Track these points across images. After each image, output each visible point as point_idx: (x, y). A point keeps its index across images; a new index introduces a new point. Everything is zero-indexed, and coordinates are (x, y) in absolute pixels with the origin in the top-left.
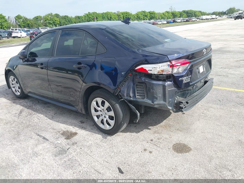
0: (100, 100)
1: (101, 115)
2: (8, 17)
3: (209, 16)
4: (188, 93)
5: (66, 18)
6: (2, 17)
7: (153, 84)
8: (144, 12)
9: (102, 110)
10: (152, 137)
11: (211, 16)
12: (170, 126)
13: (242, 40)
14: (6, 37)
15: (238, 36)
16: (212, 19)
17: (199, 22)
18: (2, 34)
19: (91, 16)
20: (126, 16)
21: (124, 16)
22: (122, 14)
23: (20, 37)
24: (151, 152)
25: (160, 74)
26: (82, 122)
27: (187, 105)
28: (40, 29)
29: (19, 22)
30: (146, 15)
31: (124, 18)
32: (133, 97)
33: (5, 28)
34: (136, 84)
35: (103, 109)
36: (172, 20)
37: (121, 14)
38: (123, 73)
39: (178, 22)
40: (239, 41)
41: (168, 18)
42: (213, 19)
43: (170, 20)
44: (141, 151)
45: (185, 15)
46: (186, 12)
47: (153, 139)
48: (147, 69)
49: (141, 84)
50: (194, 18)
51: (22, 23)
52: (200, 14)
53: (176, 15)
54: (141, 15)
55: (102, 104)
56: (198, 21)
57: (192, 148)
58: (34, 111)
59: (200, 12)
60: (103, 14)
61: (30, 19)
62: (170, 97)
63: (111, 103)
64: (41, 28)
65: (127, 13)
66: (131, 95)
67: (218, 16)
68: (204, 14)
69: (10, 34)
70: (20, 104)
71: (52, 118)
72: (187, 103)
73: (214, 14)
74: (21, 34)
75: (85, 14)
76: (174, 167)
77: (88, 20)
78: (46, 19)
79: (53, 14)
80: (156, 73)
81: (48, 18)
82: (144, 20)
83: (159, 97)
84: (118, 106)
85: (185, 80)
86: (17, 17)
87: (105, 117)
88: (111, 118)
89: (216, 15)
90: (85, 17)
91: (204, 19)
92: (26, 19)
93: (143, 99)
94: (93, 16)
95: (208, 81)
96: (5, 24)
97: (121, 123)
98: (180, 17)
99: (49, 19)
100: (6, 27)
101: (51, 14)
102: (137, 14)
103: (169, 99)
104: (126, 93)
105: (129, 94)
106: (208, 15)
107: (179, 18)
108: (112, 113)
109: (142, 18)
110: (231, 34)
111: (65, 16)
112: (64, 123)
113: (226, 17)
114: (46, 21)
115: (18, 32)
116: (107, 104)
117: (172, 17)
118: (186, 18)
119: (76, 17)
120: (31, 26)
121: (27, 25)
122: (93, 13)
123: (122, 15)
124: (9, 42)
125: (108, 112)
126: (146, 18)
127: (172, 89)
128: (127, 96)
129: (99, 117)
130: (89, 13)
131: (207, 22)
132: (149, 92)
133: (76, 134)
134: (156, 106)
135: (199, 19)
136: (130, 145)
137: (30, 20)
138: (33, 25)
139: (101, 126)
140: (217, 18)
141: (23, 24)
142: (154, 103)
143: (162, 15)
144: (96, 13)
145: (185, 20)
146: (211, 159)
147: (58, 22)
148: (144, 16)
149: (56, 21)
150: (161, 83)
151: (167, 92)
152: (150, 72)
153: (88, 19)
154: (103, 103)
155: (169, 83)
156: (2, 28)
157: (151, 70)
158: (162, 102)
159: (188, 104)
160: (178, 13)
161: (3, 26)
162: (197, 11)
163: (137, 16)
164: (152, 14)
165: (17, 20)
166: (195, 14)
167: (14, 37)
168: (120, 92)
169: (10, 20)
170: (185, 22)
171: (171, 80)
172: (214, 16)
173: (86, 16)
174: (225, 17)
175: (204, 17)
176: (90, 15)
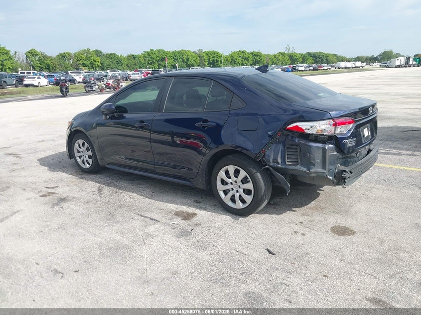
0: (231, 169)
1: (231, 190)
2: (14, 53)
3: (351, 63)
4: (350, 162)
5: (113, 57)
6: (4, 51)
7: (310, 146)
8: (243, 52)
9: (234, 183)
10: (301, 219)
11: (354, 62)
12: (322, 208)
13: (408, 102)
14: (14, 84)
15: (401, 95)
16: (355, 67)
17: (334, 72)
18: (7, 80)
19: (154, 56)
20: (213, 57)
21: (210, 58)
22: (207, 55)
23: (37, 86)
24: (304, 235)
25: (320, 135)
26: (197, 202)
27: (350, 175)
28: (70, 74)
29: (33, 61)
30: (246, 58)
31: (209, 61)
32: (281, 163)
33: (8, 70)
34: (287, 146)
35: (236, 182)
36: (290, 66)
37: (204, 54)
38: (269, 133)
39: (300, 71)
40: (403, 103)
41: (282, 63)
42: (357, 67)
43: (286, 66)
44: (290, 233)
45: (311, 59)
46: (312, 55)
47: (303, 221)
48: (304, 128)
49: (294, 147)
50: (326, 65)
51: (38, 62)
52: (335, 59)
53: (297, 59)
54: (238, 58)
55: (235, 174)
56: (332, 71)
57: (356, 231)
58: (120, 189)
59: (336, 55)
60: (174, 53)
61: (51, 57)
62: (331, 164)
63: (249, 171)
64: (71, 72)
65: (214, 54)
66: (279, 161)
67: (364, 64)
68: (342, 59)
69: (20, 80)
70: (92, 180)
71: (151, 197)
72: (351, 172)
73: (358, 59)
74: (39, 80)
75: (145, 52)
76: (337, 249)
77: (149, 62)
78: (78, 57)
79: (91, 50)
80: (315, 133)
81: (83, 56)
82: (243, 65)
83: (317, 163)
84: (259, 175)
85: (350, 143)
86: (29, 52)
87: (237, 191)
88: (248, 192)
89: (362, 62)
90: (145, 56)
91: (342, 68)
92: (45, 56)
93: (296, 165)
94: (158, 56)
95: (372, 150)
96: (8, 64)
97: (262, 197)
98: (302, 63)
99: (84, 58)
100: (9, 68)
101: (88, 51)
102: (232, 56)
103: (329, 166)
104: (272, 158)
105: (277, 160)
106: (349, 61)
107: (301, 65)
108: (250, 186)
109: (240, 62)
110: (389, 92)
111: (110, 54)
112: (172, 202)
113: (379, 66)
114: (78, 60)
115: (35, 78)
116: (243, 174)
117: (289, 62)
118: (313, 65)
119: (129, 56)
120: (53, 68)
121: (45, 66)
122: (159, 51)
123: (207, 57)
124: (19, 93)
125: (243, 184)
126: (247, 62)
127: (334, 153)
128: (273, 162)
129: (228, 191)
130: (151, 50)
131: (348, 72)
132: (304, 156)
133: (194, 215)
134: (313, 175)
135: (334, 66)
136: (274, 227)
137: (51, 59)
138: (55, 67)
139: (230, 204)
140: (363, 67)
141: (39, 65)
142: (311, 171)
143: (273, 58)
144: (163, 50)
145: (312, 68)
146: (382, 242)
147: (99, 64)
148: (242, 58)
149: (95, 61)
150: (320, 145)
151: (327, 157)
152: (306, 131)
153: (149, 60)
154: (237, 173)
155: (331, 146)
156: (4, 69)
157: (309, 129)
158: (320, 170)
159: (352, 174)
160: (300, 56)
161: (6, 66)
162: (330, 54)
163: (232, 59)
164: (257, 55)
165: (29, 57)
166: (326, 59)
167: (27, 86)
168: (264, 156)
169: (17, 56)
170: (312, 70)
171: (332, 142)
172: (358, 64)
173: (147, 56)
174: (376, 65)
175: (343, 64)
176: (152, 54)
